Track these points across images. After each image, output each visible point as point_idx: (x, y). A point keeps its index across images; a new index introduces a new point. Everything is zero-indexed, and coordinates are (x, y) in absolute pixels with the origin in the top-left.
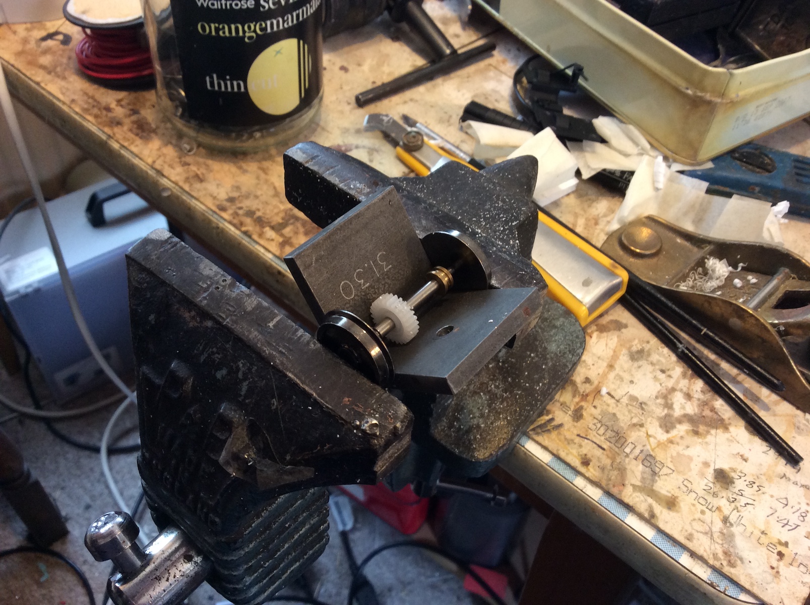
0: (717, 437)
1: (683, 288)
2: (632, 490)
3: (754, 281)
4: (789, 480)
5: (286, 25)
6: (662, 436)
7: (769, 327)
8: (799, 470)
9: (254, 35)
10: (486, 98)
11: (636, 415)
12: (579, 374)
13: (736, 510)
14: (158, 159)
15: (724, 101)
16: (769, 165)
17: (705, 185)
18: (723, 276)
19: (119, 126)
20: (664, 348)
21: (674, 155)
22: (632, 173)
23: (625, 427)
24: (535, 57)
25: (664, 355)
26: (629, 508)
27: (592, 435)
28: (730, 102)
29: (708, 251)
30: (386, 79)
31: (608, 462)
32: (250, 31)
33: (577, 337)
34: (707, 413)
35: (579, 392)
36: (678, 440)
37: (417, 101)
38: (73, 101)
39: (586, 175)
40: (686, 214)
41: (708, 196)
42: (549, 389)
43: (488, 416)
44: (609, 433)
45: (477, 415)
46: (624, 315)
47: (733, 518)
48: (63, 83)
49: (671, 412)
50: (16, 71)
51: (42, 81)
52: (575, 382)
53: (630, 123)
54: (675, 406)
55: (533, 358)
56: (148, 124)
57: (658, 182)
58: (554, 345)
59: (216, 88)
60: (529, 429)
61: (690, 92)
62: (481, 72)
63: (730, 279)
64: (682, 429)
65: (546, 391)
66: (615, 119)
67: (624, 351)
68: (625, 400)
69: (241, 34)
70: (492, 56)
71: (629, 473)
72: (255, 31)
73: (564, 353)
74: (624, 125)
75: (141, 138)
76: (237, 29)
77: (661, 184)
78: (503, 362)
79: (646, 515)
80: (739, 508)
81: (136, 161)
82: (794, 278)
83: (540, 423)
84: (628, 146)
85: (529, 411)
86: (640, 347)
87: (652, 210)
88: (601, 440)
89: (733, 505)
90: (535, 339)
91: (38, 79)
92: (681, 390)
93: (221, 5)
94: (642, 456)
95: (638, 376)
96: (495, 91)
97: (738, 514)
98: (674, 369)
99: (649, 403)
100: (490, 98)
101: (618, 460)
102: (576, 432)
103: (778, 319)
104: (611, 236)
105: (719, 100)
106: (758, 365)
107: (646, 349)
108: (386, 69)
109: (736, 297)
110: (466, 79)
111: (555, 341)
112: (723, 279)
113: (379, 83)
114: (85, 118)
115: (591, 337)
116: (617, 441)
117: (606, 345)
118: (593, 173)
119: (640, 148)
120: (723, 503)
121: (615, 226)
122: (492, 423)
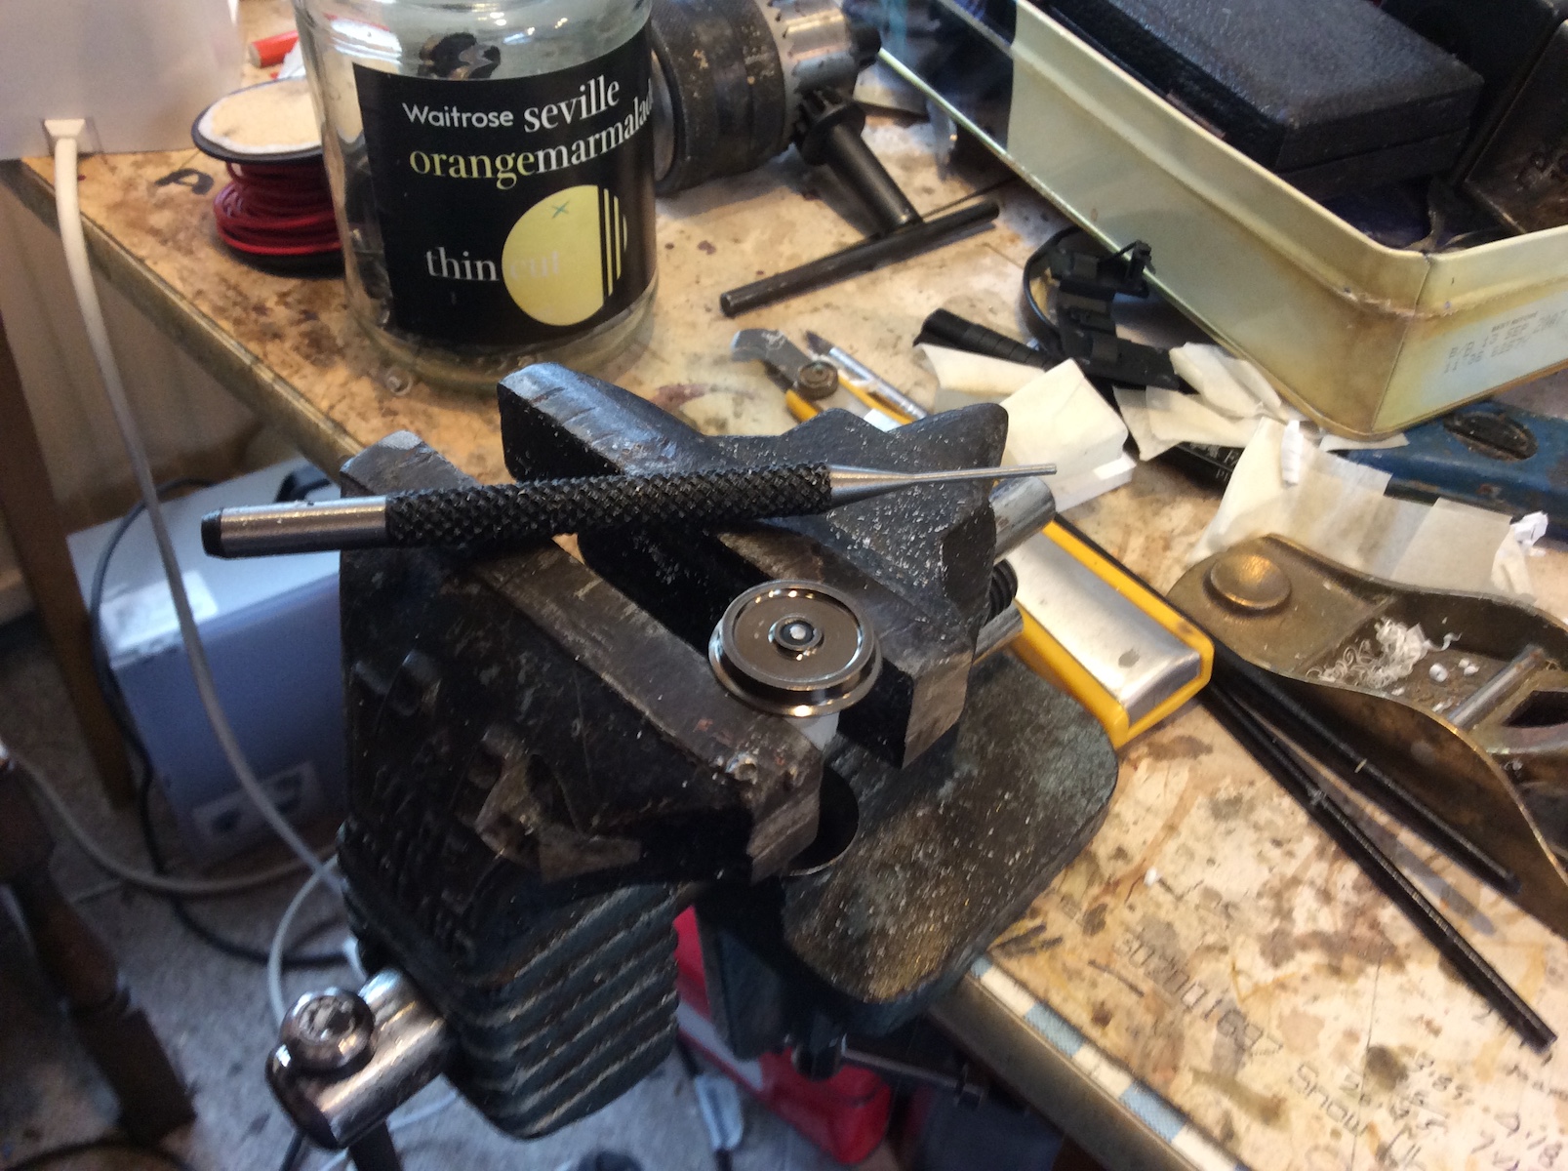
0: (1379, 982)
1: (1328, 678)
2: (1190, 1082)
3: (1472, 669)
4: (1526, 1077)
5: (574, 161)
6: (1265, 974)
7: (1490, 762)
8: (1549, 1059)
9: (513, 176)
10: (973, 306)
11: (1214, 928)
12: (1105, 840)
13: (1406, 1135)
14: (340, 401)
15: (1421, 315)
16: (1523, 444)
17: (1383, 478)
18: (1411, 658)
19: (277, 341)
20: (1283, 796)
21: (1328, 420)
22: (1240, 451)
23: (1190, 952)
24: (1072, 232)
25: (1282, 811)
26: (1183, 1116)
27: (1120, 964)
28: (1434, 317)
29: (1384, 608)
30: (784, 266)
31: (1147, 1020)
32: (507, 169)
33: (1101, 765)
34: (1362, 930)
35: (1101, 876)
36: (1296, 982)
37: (837, 308)
38: (199, 293)
39: (1148, 452)
40: (1344, 534)
41: (1390, 500)
42: (1034, 863)
43: (906, 912)
44: (1155, 962)
45: (883, 908)
46: (1206, 728)
47: (1399, 1150)
48: (186, 261)
49: (1287, 926)
50: (106, 238)
51: (148, 258)
52: (1095, 855)
53: (1245, 358)
54: (1296, 914)
55: (1007, 803)
56: (331, 338)
57: (1288, 469)
58: (1052, 779)
59: (445, 273)
60: (992, 945)
61: (1352, 296)
62: (968, 257)
63: (1423, 666)
64: (1308, 961)
65: (1029, 867)
66: (1216, 350)
67: (1201, 799)
68: (1194, 897)
69: (489, 174)
70: (993, 227)
71: (1188, 1047)
72: (515, 169)
73: (1072, 797)
74: (1231, 361)
75: (313, 363)
76: (481, 165)
77: (1297, 472)
78: (947, 808)
79: (1217, 1132)
80: (1414, 1130)
81: (300, 405)
82: (1553, 667)
83: (1015, 934)
84: (1237, 401)
85: (989, 908)
86: (1234, 794)
87: (1277, 524)
88: (1137, 975)
89: (1401, 1123)
90: (1016, 765)
91: (142, 252)
92: (1312, 883)
93: (452, 119)
94: (1219, 1013)
95: (1225, 849)
96: (989, 293)
97: (1410, 1143)
98: (1300, 839)
99: (1244, 906)
100: (979, 305)
101: (1169, 1017)
102: (1087, 955)
103: (1511, 746)
104: (1190, 571)
105: (1411, 313)
106: (1469, 839)
107: (1247, 797)
108: (786, 249)
109: (1431, 701)
110: (938, 270)
111: (1056, 770)
112: (1410, 664)
113: (769, 273)
114: (217, 325)
115: (1136, 768)
116: (1169, 980)
117: (1166, 785)
118: (1162, 449)
119: (1261, 404)
120: (1381, 1117)
121: (1202, 553)
122: (912, 927)
